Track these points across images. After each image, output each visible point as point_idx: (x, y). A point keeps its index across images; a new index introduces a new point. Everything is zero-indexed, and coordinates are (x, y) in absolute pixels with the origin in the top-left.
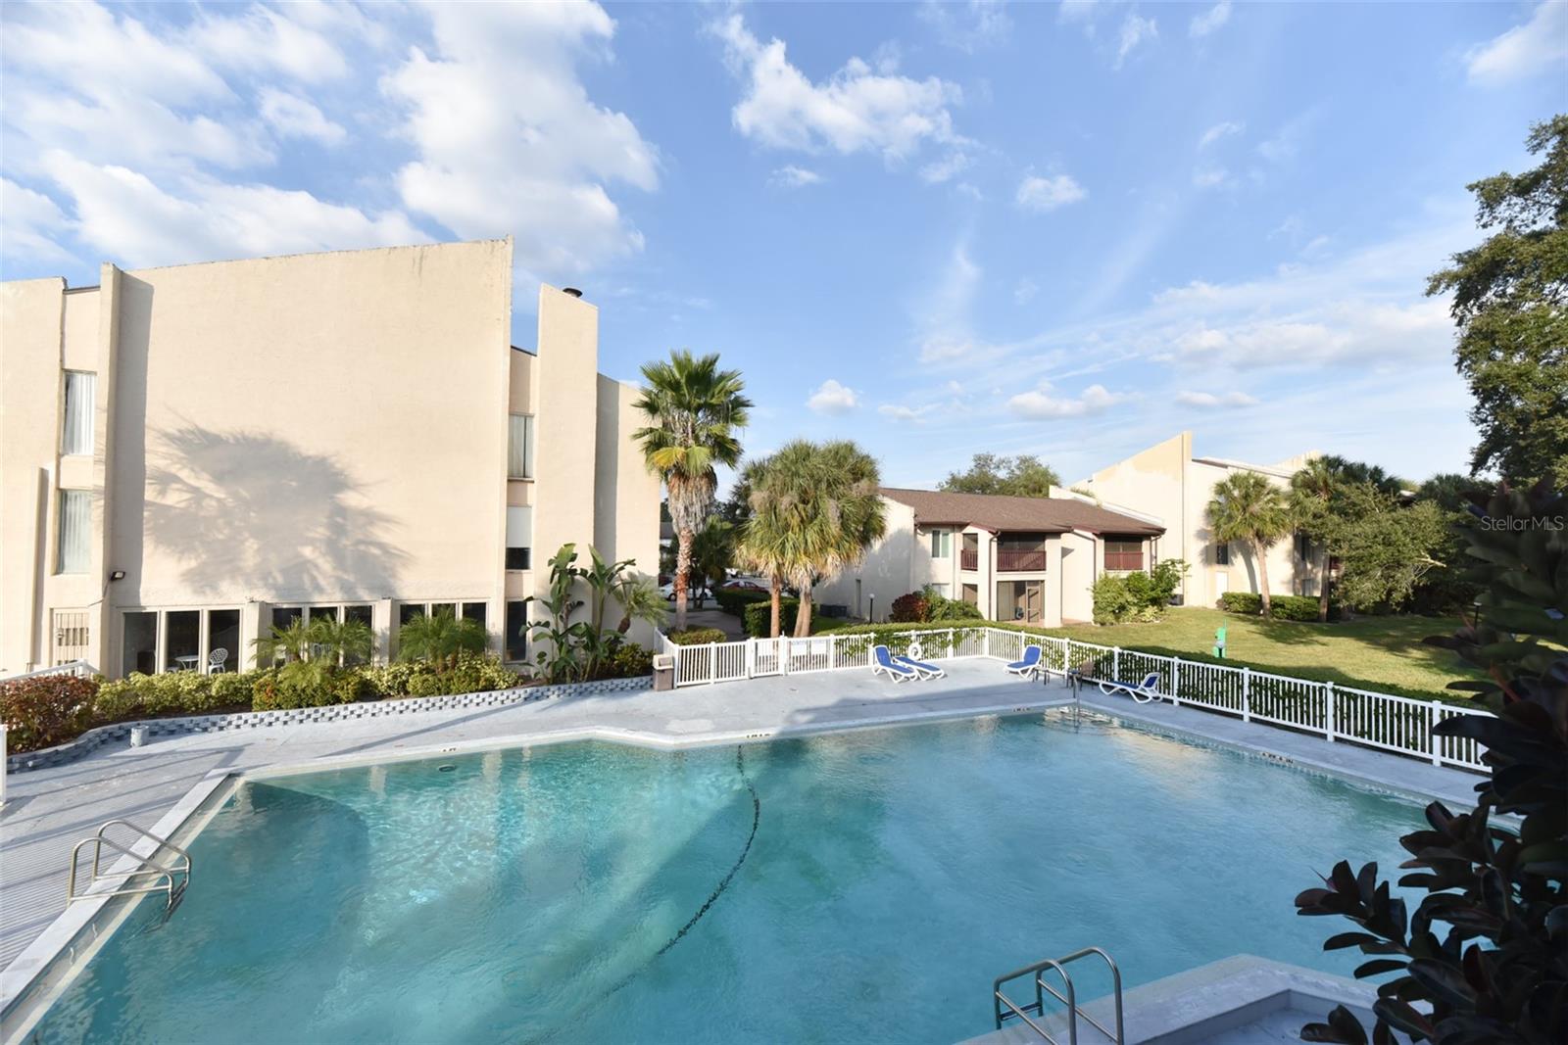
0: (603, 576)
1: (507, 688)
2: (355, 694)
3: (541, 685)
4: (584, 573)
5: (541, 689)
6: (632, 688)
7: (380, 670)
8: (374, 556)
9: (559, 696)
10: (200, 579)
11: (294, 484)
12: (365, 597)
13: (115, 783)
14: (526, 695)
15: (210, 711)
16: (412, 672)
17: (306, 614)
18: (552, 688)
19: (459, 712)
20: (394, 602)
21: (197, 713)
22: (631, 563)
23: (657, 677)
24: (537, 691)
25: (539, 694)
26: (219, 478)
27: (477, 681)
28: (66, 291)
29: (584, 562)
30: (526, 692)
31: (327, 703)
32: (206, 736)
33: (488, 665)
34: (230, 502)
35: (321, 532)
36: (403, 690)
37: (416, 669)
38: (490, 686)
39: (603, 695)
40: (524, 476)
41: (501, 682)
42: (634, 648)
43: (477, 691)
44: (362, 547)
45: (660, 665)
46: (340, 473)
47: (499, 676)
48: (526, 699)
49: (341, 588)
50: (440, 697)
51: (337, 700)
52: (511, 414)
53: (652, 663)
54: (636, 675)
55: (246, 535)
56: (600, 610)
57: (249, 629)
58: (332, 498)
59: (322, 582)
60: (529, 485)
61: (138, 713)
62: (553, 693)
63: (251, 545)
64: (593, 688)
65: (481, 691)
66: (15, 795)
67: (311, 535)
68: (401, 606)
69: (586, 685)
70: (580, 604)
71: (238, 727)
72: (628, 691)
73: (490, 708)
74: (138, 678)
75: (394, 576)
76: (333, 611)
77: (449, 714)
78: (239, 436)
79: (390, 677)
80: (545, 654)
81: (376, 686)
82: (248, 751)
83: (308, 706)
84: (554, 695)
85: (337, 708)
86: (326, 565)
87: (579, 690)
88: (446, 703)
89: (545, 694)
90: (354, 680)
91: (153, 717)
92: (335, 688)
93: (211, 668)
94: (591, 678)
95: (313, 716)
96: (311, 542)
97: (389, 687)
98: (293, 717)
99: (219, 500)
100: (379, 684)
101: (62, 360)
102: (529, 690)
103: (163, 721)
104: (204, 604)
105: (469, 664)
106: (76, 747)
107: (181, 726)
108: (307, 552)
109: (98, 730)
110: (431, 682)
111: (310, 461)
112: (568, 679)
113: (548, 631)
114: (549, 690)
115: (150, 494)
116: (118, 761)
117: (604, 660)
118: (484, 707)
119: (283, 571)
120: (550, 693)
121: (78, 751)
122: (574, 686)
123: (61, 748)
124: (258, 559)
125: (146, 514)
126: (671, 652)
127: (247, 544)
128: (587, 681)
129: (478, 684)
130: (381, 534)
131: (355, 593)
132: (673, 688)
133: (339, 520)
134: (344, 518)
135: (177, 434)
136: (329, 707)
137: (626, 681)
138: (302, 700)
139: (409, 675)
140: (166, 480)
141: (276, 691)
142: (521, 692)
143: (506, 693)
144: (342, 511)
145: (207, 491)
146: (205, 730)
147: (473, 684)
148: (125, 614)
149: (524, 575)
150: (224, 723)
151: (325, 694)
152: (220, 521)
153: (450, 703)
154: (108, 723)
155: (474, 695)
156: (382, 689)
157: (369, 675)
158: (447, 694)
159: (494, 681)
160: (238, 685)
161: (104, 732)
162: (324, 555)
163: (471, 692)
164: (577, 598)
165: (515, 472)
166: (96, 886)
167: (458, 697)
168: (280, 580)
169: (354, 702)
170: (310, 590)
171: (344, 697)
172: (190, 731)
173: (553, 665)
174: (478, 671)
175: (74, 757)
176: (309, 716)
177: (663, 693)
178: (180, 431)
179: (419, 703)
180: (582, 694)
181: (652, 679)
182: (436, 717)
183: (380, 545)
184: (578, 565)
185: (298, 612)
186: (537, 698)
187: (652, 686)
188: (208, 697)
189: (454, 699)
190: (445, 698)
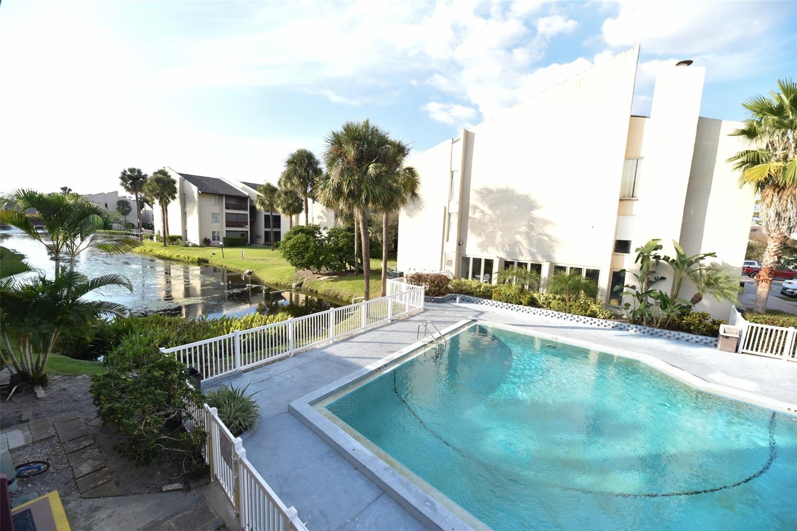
0: (683, 262)
1: (604, 318)
2: (528, 302)
3: (625, 322)
4: (666, 259)
5: (624, 324)
6: (697, 342)
7: (542, 295)
8: (545, 241)
9: (636, 331)
10: (483, 246)
11: (515, 208)
12: (540, 260)
13: (447, 312)
14: (613, 325)
15: (480, 296)
16: (555, 298)
17: (516, 264)
18: (632, 326)
19: (574, 323)
20: (551, 264)
21: (476, 296)
22: (712, 255)
23: (720, 339)
24: (621, 325)
25: (622, 327)
26: (490, 207)
27: (586, 311)
28: (453, 142)
29: (669, 251)
30: (614, 323)
31: (517, 303)
32: (477, 305)
33: (594, 303)
34: (494, 216)
35: (524, 229)
36: (548, 305)
37: (557, 297)
38: (593, 315)
39: (670, 340)
40: (633, 197)
41: (601, 314)
42: (704, 316)
43: (585, 315)
44: (540, 236)
45: (725, 332)
46: (534, 201)
47: (599, 310)
48: (613, 327)
49: (530, 255)
50: (564, 314)
51: (521, 303)
52: (627, 158)
53: (719, 329)
54: (702, 334)
55: (498, 229)
56: (678, 285)
57: (496, 268)
58: (530, 213)
59: (523, 252)
60: (635, 202)
61: (461, 292)
62: (632, 329)
63: (499, 233)
64: (662, 334)
65: (588, 316)
66: (426, 308)
67: (520, 230)
68: (555, 266)
69: (656, 330)
70: (663, 278)
71: (487, 304)
72: (692, 343)
73: (591, 326)
74: (463, 280)
75: (553, 251)
76: (526, 264)
77: (568, 323)
78: (498, 189)
79: (544, 298)
80: (630, 305)
81: (538, 302)
82: (486, 314)
83: (510, 303)
84: (633, 330)
85: (521, 306)
86: (525, 243)
87: (651, 332)
88: (567, 317)
89: (626, 328)
90: (528, 296)
91: (465, 294)
92: (520, 298)
93: (484, 281)
94: (662, 326)
95: (511, 307)
96: (520, 233)
97: (543, 303)
98: (504, 306)
99: (490, 215)
100: (539, 301)
101: (451, 168)
102: (616, 323)
103: (467, 296)
104: (483, 256)
105: (585, 301)
106: (443, 298)
107: (471, 299)
108: (518, 238)
109: (450, 295)
110: (562, 306)
111: (522, 197)
112: (644, 323)
113: (634, 292)
114: (629, 326)
115: (471, 214)
116: (452, 306)
117: (676, 318)
118: (588, 325)
119: (509, 246)
120: (629, 328)
121: (443, 300)
122: (648, 328)
123: (440, 297)
124: (501, 240)
125: (469, 221)
126: (741, 325)
127: (498, 233)
128: (658, 328)
129: (586, 312)
130: (548, 230)
131: (536, 257)
132: (737, 351)
133: (532, 223)
134: (533, 222)
135: (479, 190)
136: (517, 305)
137: (691, 336)
138: (508, 300)
139: (553, 299)
140: (476, 208)
141: (500, 294)
142: (611, 323)
143: (602, 321)
144: (533, 219)
145: (487, 212)
146: (477, 303)
147: (583, 311)
148: (462, 257)
149: (625, 257)
150: (482, 302)
151: (516, 299)
152: (490, 224)
153: (570, 318)
154: (453, 293)
155: (583, 317)
156: (540, 303)
157: (535, 295)
158: (570, 313)
159: (597, 313)
160: (489, 289)
161: (451, 296)
162: (525, 239)
163: (582, 315)
164: (660, 274)
165: (626, 194)
166: (424, 340)
167: (574, 316)
168: (508, 249)
169: (528, 306)
170: (518, 254)
171: (523, 303)
172: (473, 302)
173: (634, 313)
174: (589, 306)
175: (443, 301)
176: (510, 307)
177: (724, 352)
178: (480, 189)
179: (555, 314)
180: (652, 335)
181: (717, 341)
182: (561, 322)
183: (547, 236)
184: (661, 253)
185: (512, 263)
186: (621, 329)
187: (716, 346)
188: (480, 291)
189: (572, 316)
190: (568, 315)
